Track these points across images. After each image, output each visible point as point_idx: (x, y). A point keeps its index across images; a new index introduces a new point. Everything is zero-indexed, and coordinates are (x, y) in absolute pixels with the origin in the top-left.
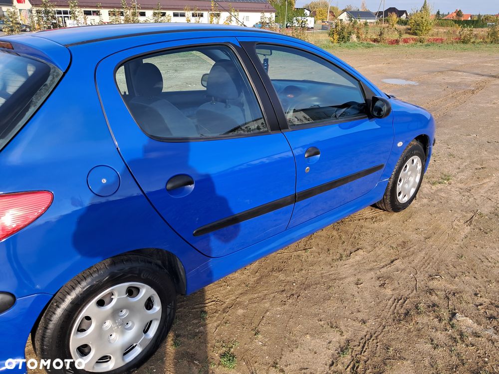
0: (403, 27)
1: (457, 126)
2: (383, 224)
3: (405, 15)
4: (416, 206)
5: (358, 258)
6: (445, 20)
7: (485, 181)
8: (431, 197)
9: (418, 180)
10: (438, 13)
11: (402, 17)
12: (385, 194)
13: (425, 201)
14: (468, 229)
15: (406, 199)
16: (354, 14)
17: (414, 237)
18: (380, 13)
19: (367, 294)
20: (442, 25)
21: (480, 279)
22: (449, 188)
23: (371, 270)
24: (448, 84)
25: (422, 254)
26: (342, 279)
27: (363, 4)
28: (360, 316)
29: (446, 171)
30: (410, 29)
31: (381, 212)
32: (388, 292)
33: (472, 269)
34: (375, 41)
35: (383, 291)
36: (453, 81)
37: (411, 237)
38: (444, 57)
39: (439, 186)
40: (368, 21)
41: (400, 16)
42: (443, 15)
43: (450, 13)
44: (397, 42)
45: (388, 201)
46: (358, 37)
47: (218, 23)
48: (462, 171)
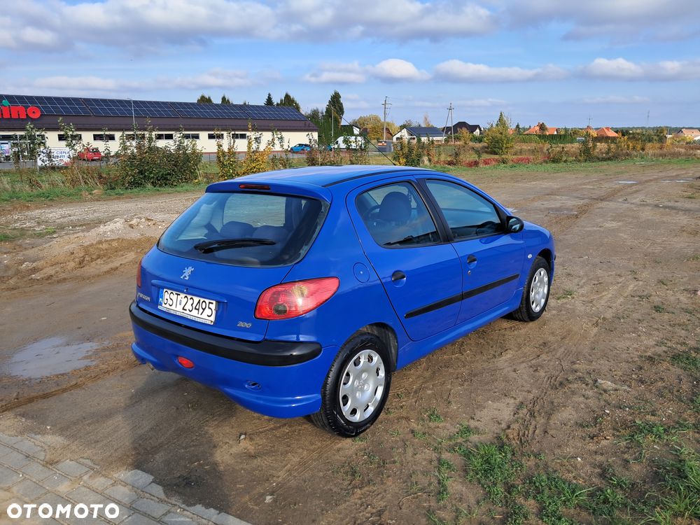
0: (478, 145)
1: (568, 250)
2: (523, 331)
3: (478, 130)
4: (547, 316)
5: (509, 356)
6: (527, 135)
7: (603, 294)
8: (559, 309)
9: (546, 291)
10: (518, 126)
11: (475, 133)
12: (521, 303)
13: (554, 312)
14: (595, 330)
15: (538, 309)
16: (415, 131)
17: (551, 338)
18: (448, 129)
19: (525, 377)
20: (524, 141)
21: (612, 361)
22: (573, 301)
23: (523, 362)
24: (549, 209)
25: (562, 349)
26: (501, 369)
27: (426, 119)
28: (525, 389)
29: (567, 288)
30: (487, 148)
31: (517, 323)
32: (542, 373)
33: (605, 356)
34: (450, 163)
35: (537, 374)
36: (553, 206)
37: (549, 339)
38: (536, 180)
39: (565, 301)
40: (435, 138)
41: (472, 132)
42: (525, 129)
43: (532, 127)
44: (476, 163)
45: (524, 310)
46: (430, 160)
47: (258, 148)
48: (582, 287)
